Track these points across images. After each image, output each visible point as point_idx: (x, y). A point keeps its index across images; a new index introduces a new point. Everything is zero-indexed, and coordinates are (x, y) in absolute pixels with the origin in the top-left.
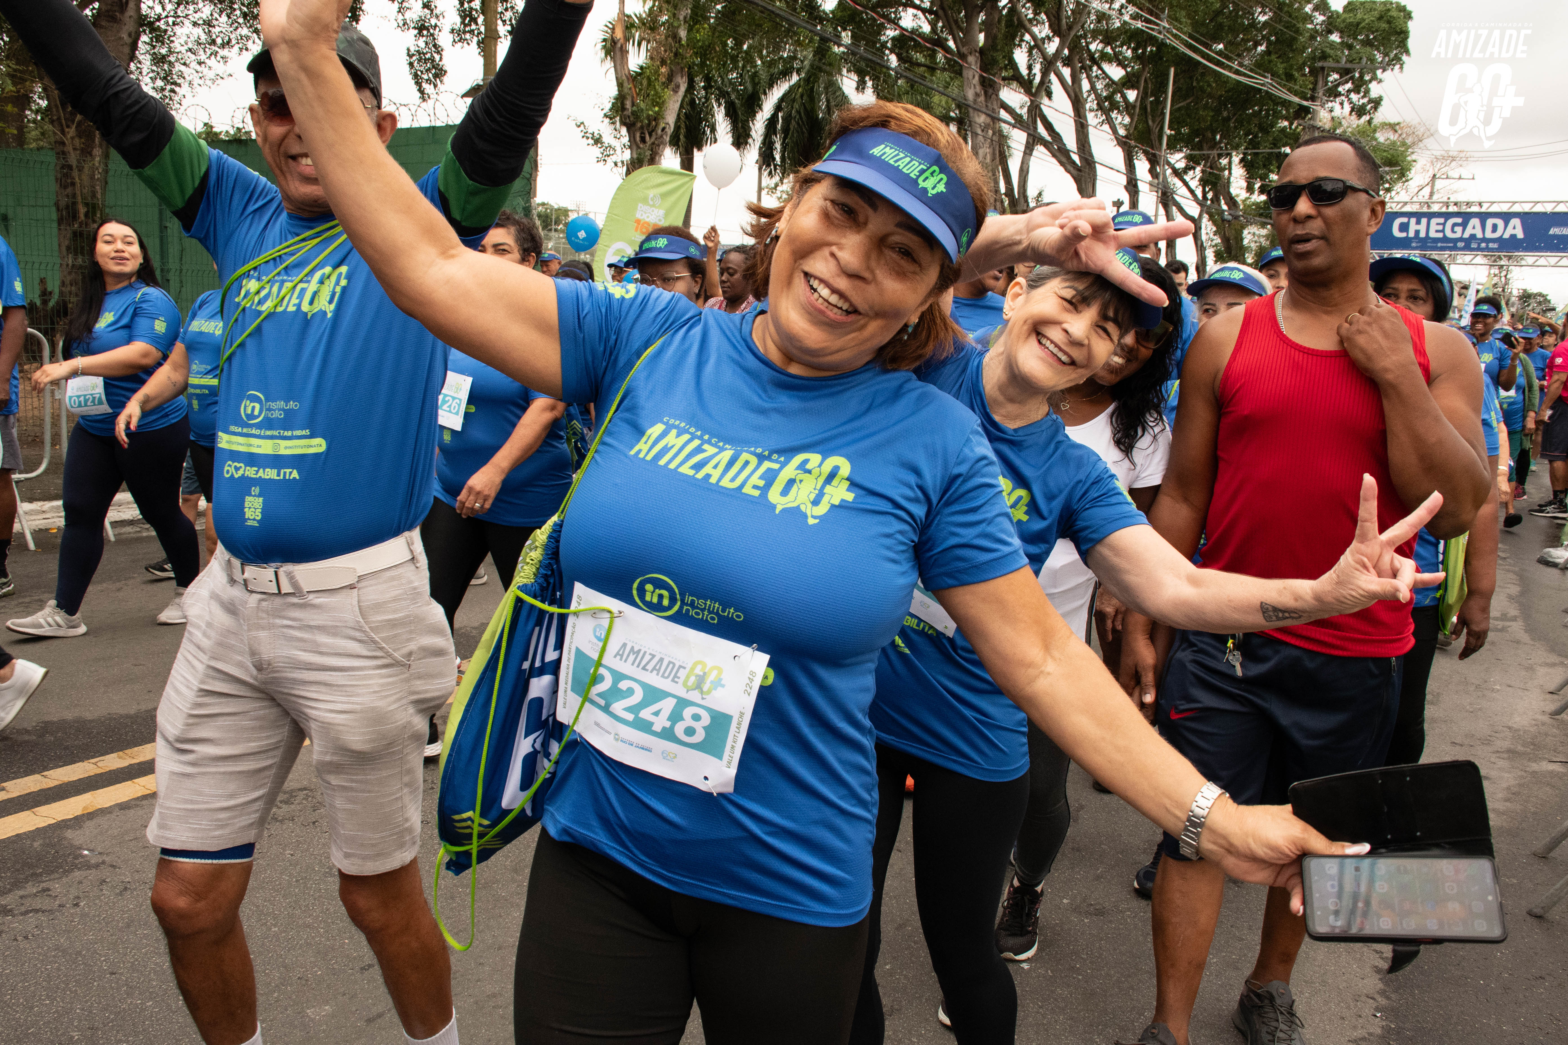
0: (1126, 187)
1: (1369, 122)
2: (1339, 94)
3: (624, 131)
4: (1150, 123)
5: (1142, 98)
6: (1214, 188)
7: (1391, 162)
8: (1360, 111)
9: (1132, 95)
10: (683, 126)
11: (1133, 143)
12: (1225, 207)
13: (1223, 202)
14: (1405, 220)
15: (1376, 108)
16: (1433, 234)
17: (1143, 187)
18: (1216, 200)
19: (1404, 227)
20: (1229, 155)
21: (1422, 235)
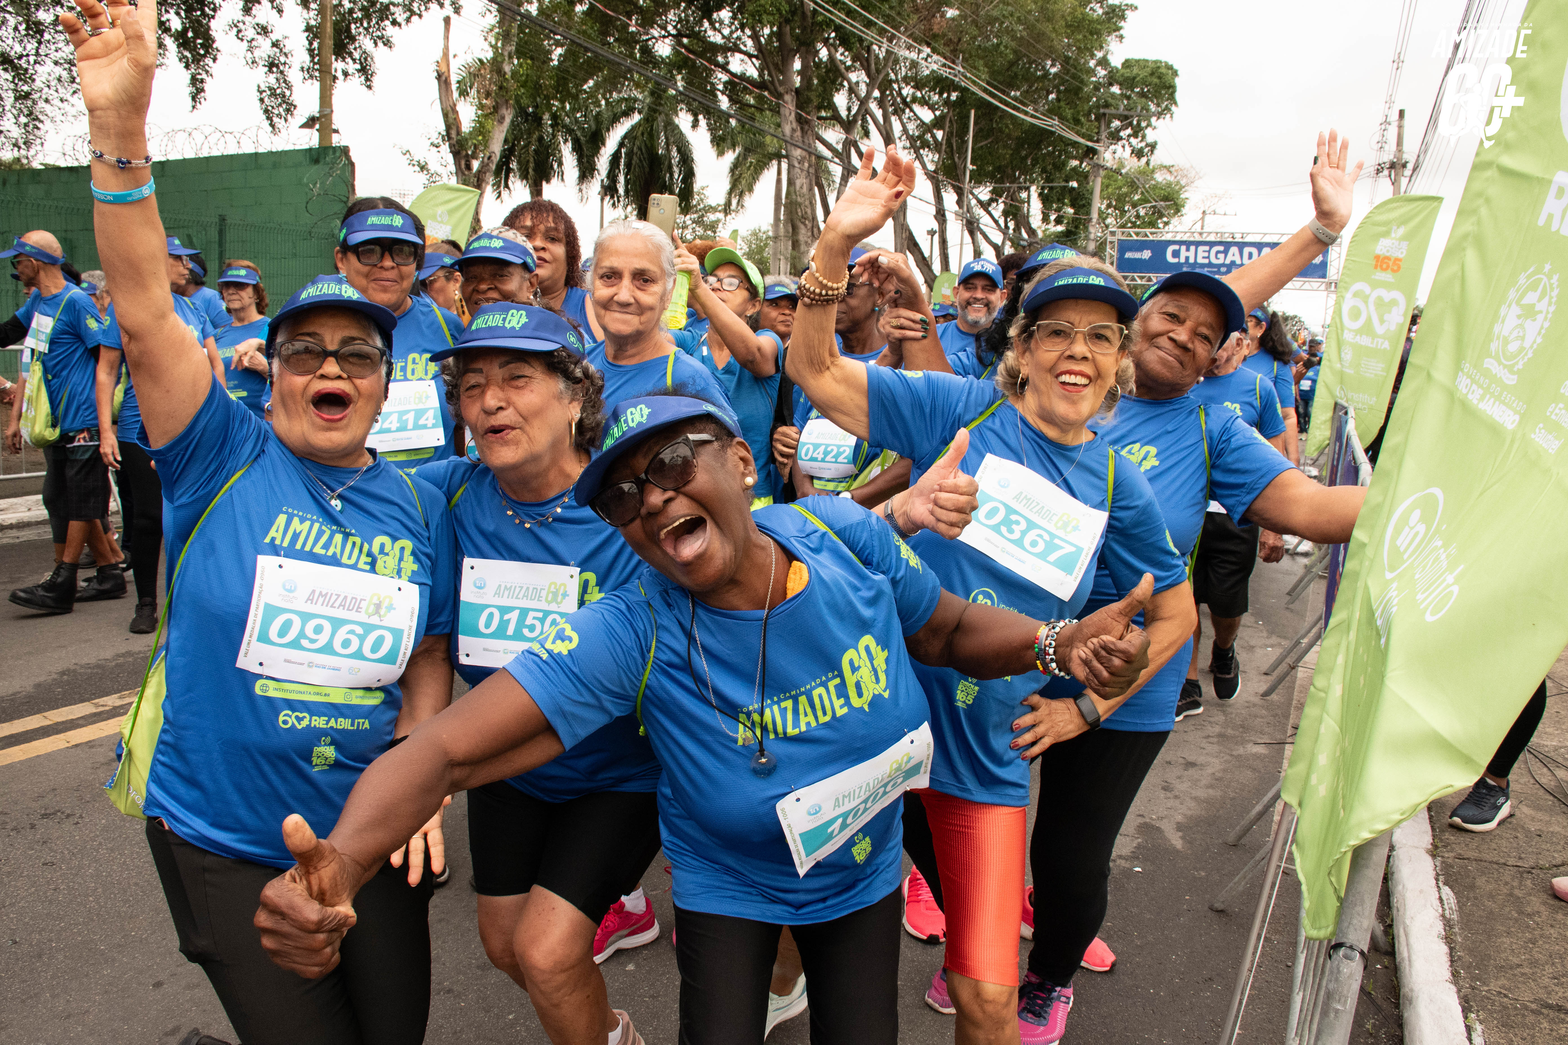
0: (935, 217)
1: (1148, 163)
2: (1121, 139)
3: (450, 158)
4: (956, 160)
5: (948, 137)
6: (1015, 218)
7: (1166, 199)
8: (1138, 154)
9: (939, 134)
10: (532, 160)
11: (940, 178)
12: (1025, 235)
13: (1023, 231)
14: (1176, 247)
15: (1152, 152)
16: (1200, 260)
17: (950, 216)
18: (1017, 229)
19: (1176, 254)
20: (1028, 189)
21: (1192, 260)
